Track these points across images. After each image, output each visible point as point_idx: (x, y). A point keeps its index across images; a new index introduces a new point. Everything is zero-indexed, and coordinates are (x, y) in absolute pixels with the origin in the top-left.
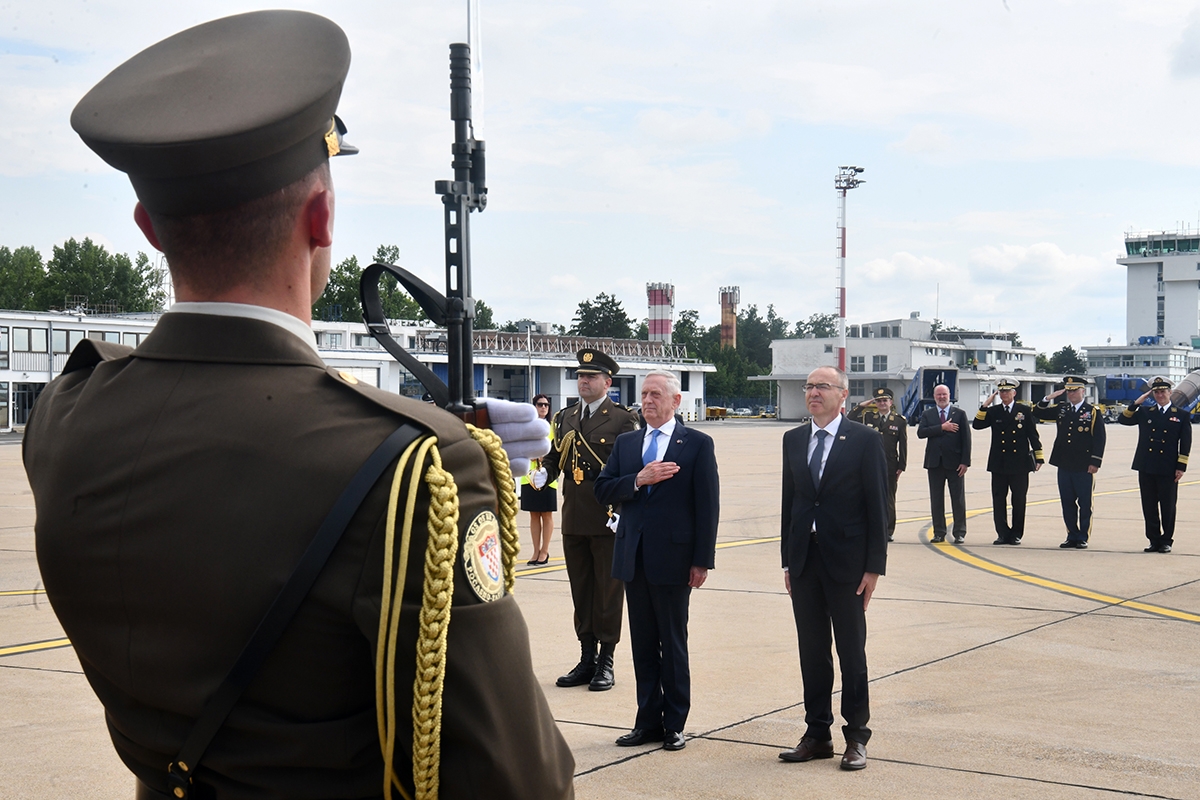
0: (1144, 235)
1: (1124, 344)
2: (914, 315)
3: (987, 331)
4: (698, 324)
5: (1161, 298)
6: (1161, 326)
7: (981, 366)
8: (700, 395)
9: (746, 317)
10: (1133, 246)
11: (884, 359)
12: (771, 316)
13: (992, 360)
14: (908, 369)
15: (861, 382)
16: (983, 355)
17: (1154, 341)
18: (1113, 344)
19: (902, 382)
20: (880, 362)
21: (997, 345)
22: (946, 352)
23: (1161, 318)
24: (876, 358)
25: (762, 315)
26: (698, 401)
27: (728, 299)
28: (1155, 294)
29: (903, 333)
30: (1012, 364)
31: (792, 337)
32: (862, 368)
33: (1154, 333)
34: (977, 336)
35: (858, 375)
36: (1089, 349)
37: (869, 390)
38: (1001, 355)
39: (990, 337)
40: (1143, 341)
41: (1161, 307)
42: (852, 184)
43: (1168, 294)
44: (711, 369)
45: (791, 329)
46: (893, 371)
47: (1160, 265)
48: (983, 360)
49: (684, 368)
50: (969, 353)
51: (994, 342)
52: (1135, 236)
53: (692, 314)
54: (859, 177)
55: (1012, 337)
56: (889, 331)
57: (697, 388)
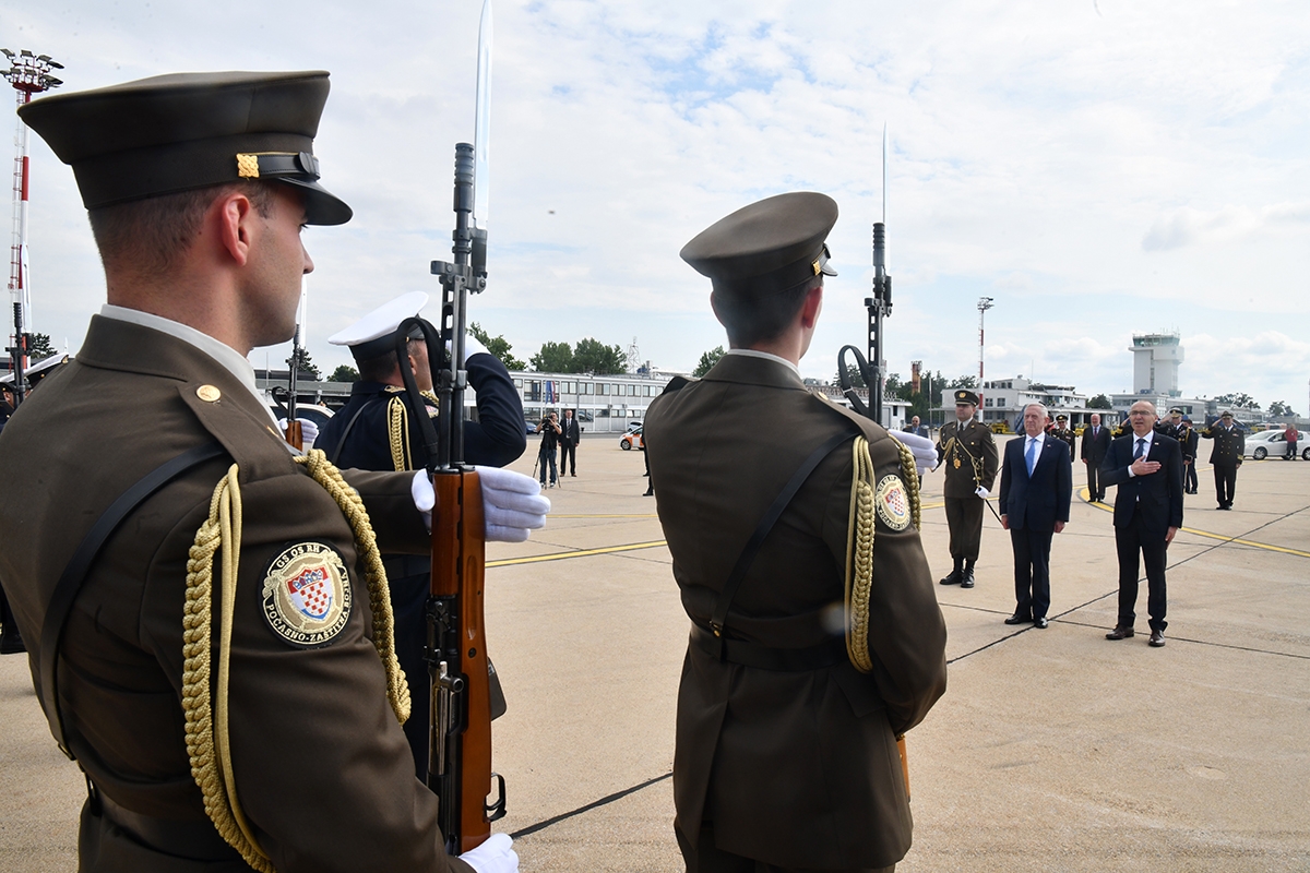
0: (1143, 335)
1: (1133, 393)
2: (1019, 377)
3: (1060, 386)
4: (899, 381)
5: (1152, 369)
6: (1152, 384)
7: (1057, 405)
8: (903, 418)
9: (925, 377)
10: (1137, 341)
11: (1004, 400)
12: (938, 376)
13: (1062, 401)
14: (1017, 405)
15: (990, 412)
16: (1057, 398)
17: (1148, 392)
18: (1126, 393)
19: (1013, 412)
20: (1001, 401)
21: (1065, 393)
22: (1037, 396)
23: (1152, 379)
24: (999, 399)
25: (934, 376)
27: (916, 368)
28: (1149, 367)
29: (1013, 387)
30: (1073, 404)
31: (949, 388)
32: (992, 405)
33: (1148, 388)
34: (1054, 388)
35: (989, 408)
36: (1114, 396)
37: (995, 416)
38: (1067, 398)
39: (1061, 389)
40: (1143, 392)
41: (1152, 374)
42: (987, 307)
43: (1156, 367)
44: (910, 404)
45: (949, 384)
46: (1008, 406)
47: (1152, 351)
48: (1058, 402)
49: (895, 404)
50: (1050, 397)
51: (1063, 391)
52: (1138, 336)
53: (896, 375)
54: (990, 303)
55: (1072, 389)
56: (1006, 385)
57: (902, 415)
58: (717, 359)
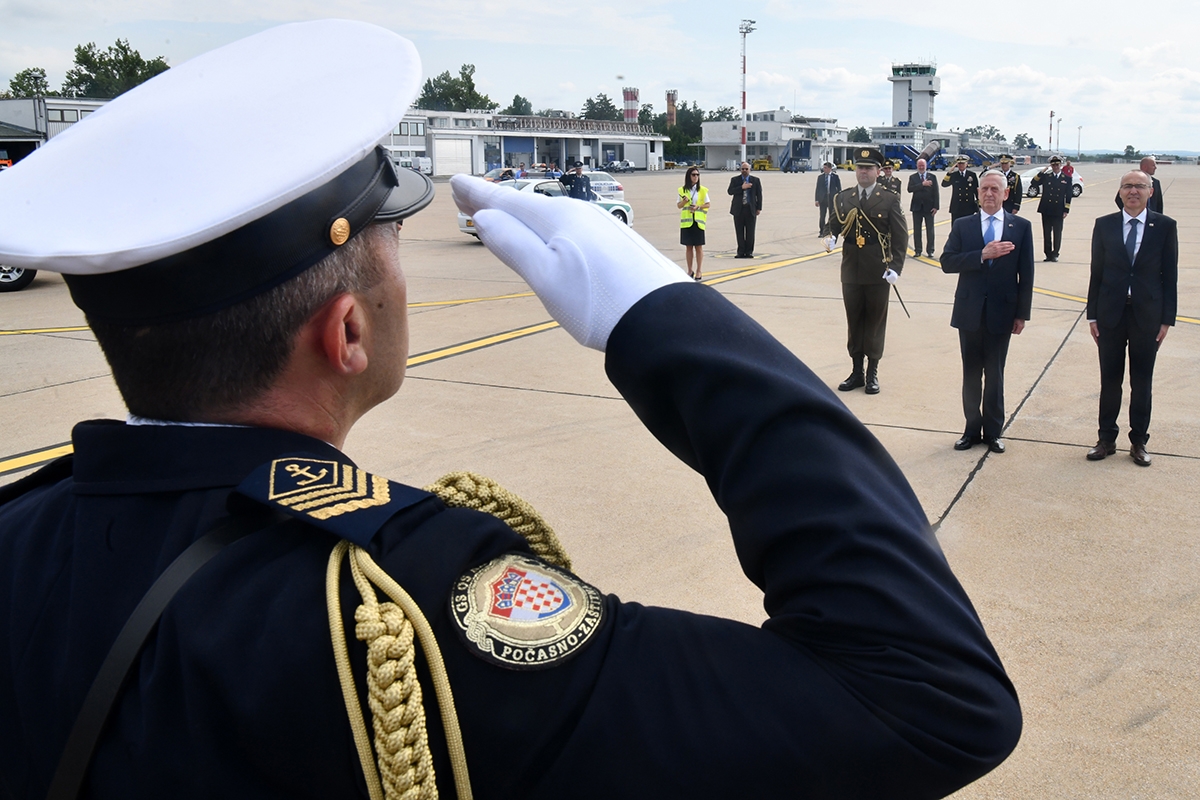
0: (902, 65)
1: (891, 125)
2: (782, 108)
3: (822, 118)
4: (653, 112)
5: (910, 100)
6: (910, 116)
7: (819, 138)
8: (662, 155)
9: (680, 108)
10: (896, 70)
11: (766, 133)
12: (695, 107)
13: (825, 134)
14: (780, 139)
15: (754, 147)
16: (820, 132)
17: (906, 124)
18: (886, 126)
19: (776, 147)
20: (764, 135)
21: (828, 126)
22: (800, 129)
23: (910, 111)
24: (761, 133)
25: (690, 106)
26: (660, 158)
27: (671, 97)
28: (907, 98)
29: (775, 119)
30: (836, 137)
32: (754, 139)
33: (906, 120)
34: (816, 120)
35: (752, 143)
36: (873, 129)
37: (757, 151)
38: (829, 131)
39: (823, 121)
40: (901, 124)
41: (910, 105)
42: (749, 30)
43: (915, 98)
44: (667, 139)
45: (706, 115)
46: (771, 141)
47: (910, 81)
48: (820, 135)
49: (651, 139)
50: (813, 130)
51: (826, 124)
52: (897, 65)
53: (649, 106)
54: (753, 26)
55: (835, 121)
56: (769, 117)
57: (659, 151)
58: (442, 86)
